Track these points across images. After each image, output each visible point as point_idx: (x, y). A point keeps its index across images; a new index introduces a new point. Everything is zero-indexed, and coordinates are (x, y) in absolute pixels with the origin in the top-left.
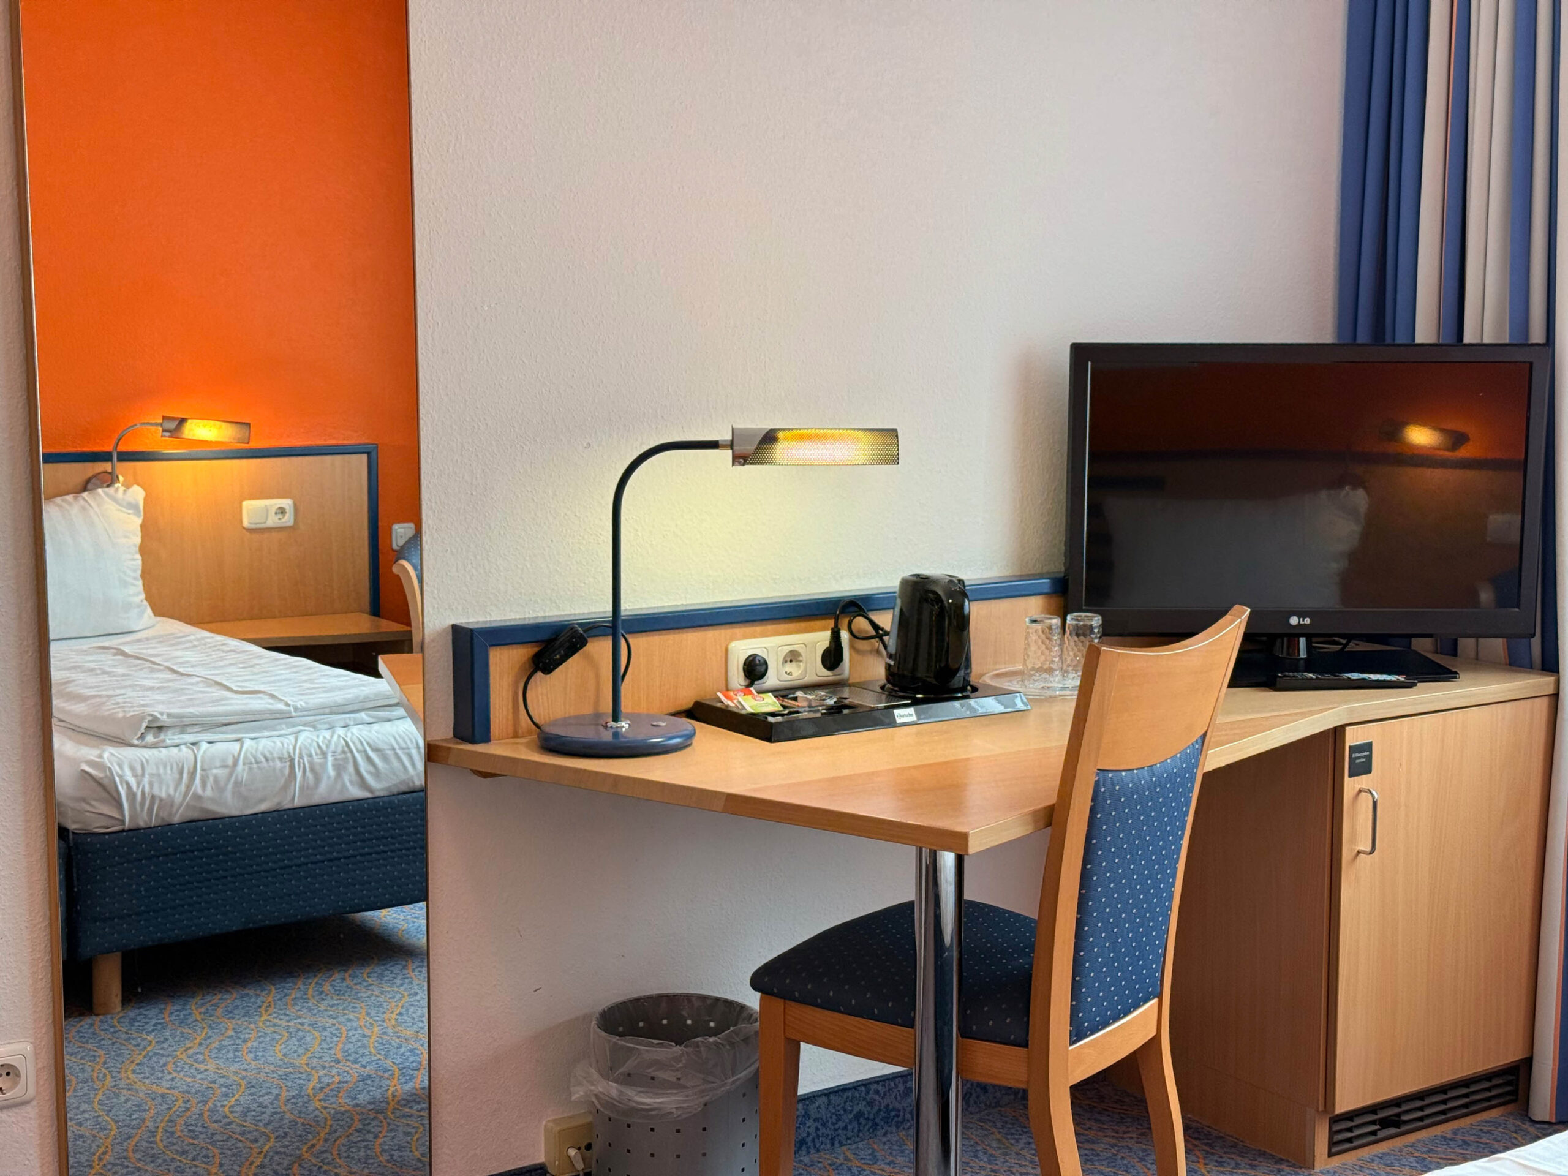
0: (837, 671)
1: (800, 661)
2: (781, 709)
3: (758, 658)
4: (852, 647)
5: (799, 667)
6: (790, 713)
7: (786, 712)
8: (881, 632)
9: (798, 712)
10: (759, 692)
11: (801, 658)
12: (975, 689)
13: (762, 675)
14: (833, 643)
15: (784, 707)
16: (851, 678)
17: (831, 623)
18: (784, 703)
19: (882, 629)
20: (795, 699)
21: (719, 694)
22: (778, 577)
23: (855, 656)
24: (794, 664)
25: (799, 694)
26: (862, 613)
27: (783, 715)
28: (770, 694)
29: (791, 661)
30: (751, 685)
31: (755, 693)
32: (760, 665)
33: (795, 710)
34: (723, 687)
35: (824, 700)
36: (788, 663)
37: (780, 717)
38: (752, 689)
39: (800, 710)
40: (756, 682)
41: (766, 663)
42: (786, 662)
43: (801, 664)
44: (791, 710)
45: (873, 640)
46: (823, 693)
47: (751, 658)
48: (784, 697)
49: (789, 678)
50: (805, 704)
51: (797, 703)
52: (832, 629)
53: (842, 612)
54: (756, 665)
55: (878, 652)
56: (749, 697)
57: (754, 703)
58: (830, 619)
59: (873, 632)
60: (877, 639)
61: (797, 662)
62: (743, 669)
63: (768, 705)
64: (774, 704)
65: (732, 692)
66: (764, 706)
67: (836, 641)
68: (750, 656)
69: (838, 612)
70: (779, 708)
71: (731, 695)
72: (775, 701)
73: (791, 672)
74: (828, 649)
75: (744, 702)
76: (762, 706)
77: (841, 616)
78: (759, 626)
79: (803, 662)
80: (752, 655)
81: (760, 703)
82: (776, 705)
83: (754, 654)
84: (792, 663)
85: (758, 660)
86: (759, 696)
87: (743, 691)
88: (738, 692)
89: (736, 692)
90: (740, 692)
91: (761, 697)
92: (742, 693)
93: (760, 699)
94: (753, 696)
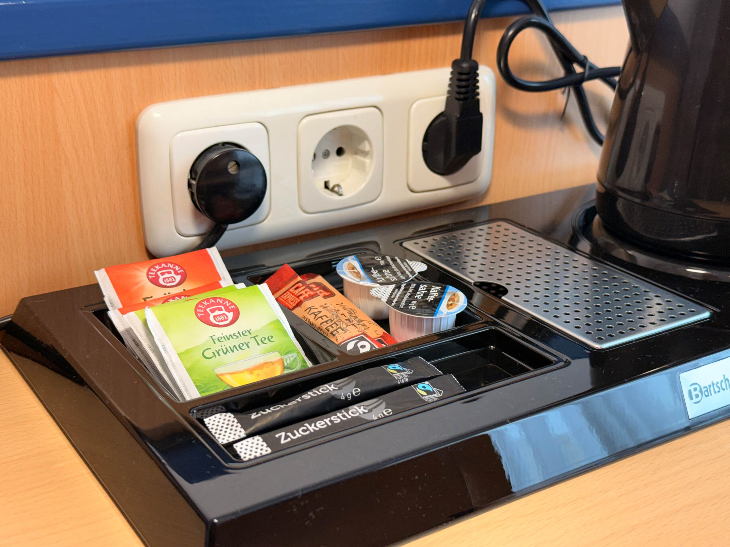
0: (460, 174)
1: (365, 154)
4: (502, 107)
5: (362, 167)
8: (578, 69)
11: (366, 147)
14: (457, 104)
16: (493, 191)
19: (583, 62)
21: (103, 279)
24: (347, 160)
26: (535, 18)
29: (340, 152)
36: (334, 156)
40: (232, 226)
42: (326, 154)
43: (367, 161)
45: (555, 91)
47: (215, 155)
49: (334, 202)
52: (455, 64)
53: (482, 15)
55: (562, 119)
57: (203, 334)
58: (454, 33)
59: (558, 70)
61: (357, 152)
62: (190, 185)
63: (252, 342)
64: (272, 337)
65: (145, 271)
66: (233, 351)
67: (465, 99)
68: (211, 149)
69: (476, 17)
70: (283, 357)
71: (137, 283)
72: (278, 321)
73: (338, 186)
74: (443, 119)
75: (166, 333)
76: (226, 354)
77: (481, 23)
78: (241, 54)
79: (372, 158)
80: (217, 145)
81: (223, 339)
82: (278, 340)
83: (224, 144)
84: (343, 157)
85: (235, 165)
86: (223, 302)
87: (179, 266)
88: (164, 268)
89: (155, 269)
90: (169, 268)
91: (229, 311)
92: (176, 273)
93: (227, 320)
94: (202, 307)
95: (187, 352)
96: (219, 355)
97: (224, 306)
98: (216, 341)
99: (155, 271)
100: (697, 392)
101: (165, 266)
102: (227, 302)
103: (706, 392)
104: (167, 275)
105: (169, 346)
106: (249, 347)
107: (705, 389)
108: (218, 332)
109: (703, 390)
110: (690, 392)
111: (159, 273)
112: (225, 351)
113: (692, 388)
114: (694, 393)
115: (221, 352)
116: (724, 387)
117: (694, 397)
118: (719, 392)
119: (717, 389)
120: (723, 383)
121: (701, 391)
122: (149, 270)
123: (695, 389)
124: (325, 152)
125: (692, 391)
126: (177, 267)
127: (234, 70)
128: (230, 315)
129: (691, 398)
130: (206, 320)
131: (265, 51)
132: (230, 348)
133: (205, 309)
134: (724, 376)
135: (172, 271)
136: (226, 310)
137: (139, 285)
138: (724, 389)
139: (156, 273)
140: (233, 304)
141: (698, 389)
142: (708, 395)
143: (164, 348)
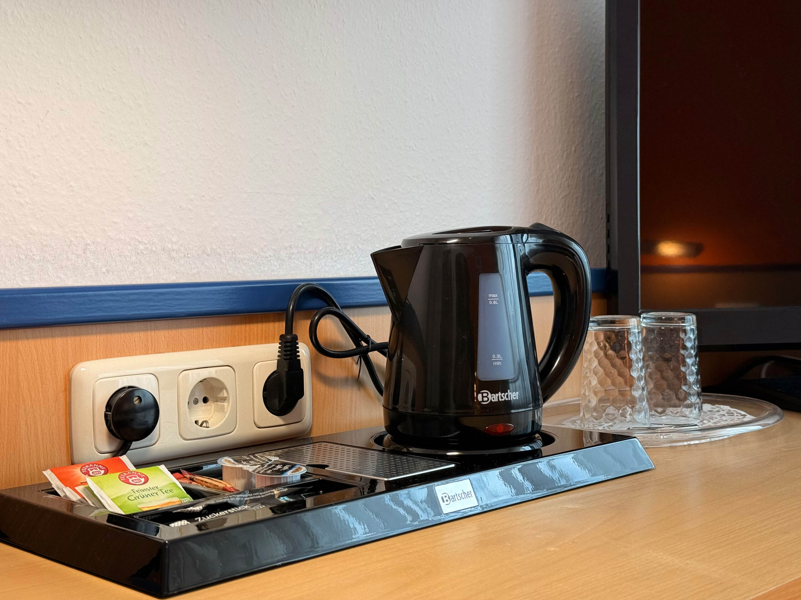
0: (291, 416)
1: (224, 399)
2: (188, 499)
3: (137, 393)
4: (316, 372)
5: (222, 409)
6: (210, 509)
7: (198, 508)
8: (364, 344)
9: (226, 506)
10: (138, 465)
11: (224, 394)
12: (548, 439)
13: (147, 430)
14: (286, 363)
15: (195, 494)
16: (317, 428)
17: (280, 327)
18: (194, 486)
19: (367, 339)
20: (218, 474)
21: (49, 475)
22: (175, 247)
23: (321, 387)
24: (211, 405)
25: (226, 462)
26: (333, 310)
27: (190, 516)
28: (163, 467)
29: (205, 400)
30: (123, 449)
31: (132, 468)
32: (145, 409)
33: (220, 500)
34: (61, 457)
35: (282, 472)
36: (201, 403)
37: (184, 522)
38: (124, 458)
39: (231, 500)
40: (134, 444)
41: (155, 407)
42: (196, 402)
43: (225, 404)
44: (212, 502)
45: (349, 359)
46: (274, 459)
47: (122, 395)
48: (194, 469)
49: (203, 432)
50: (239, 484)
51: (220, 484)
52: (282, 337)
53: (297, 308)
54: (135, 410)
55: (358, 382)
56: (114, 477)
57: (126, 489)
58: (279, 320)
59: (349, 344)
60: (356, 358)
61: (217, 400)
62: (106, 416)
63: (159, 493)
64: (172, 490)
65: (79, 468)
66: (148, 497)
67: (290, 359)
68: (121, 391)
69: (293, 308)
70: (181, 499)
71: (75, 475)
72: (174, 483)
73: (206, 422)
74: (275, 375)
75: (102, 489)
76: (143, 498)
77: (297, 315)
78: (139, 330)
79: (229, 401)
80: (124, 388)
81: (140, 491)
82: (176, 491)
83: (130, 387)
84: (208, 403)
85: (138, 399)
86: (137, 473)
87: (102, 465)
88: (92, 467)
89: (86, 467)
90: (96, 466)
91: (142, 478)
92: (100, 469)
93: (141, 482)
94: (123, 476)
95: (117, 498)
96: (138, 498)
97: (137, 475)
98: (136, 492)
99: (86, 468)
100: (447, 498)
101: (92, 466)
102: (139, 473)
103: (452, 498)
104: (94, 470)
105: (104, 496)
106: (158, 495)
107: (452, 497)
108: (136, 488)
109: (451, 498)
110: (442, 498)
111: (89, 469)
112: (142, 497)
113: (444, 496)
114: (445, 499)
115: (140, 497)
116: (463, 497)
117: (445, 501)
118: (460, 500)
119: (459, 498)
120: (463, 495)
121: (449, 498)
122: (82, 468)
123: (446, 497)
124: (195, 400)
125: (444, 497)
126: (100, 466)
127: (135, 341)
128: (143, 480)
129: (444, 501)
130: (127, 482)
131: (155, 329)
132: (145, 495)
133: (125, 477)
134: (463, 490)
135: (98, 468)
136: (139, 477)
137: (77, 476)
138: (463, 499)
139: (87, 469)
140: (143, 474)
141: (448, 497)
142: (454, 501)
143: (102, 497)
